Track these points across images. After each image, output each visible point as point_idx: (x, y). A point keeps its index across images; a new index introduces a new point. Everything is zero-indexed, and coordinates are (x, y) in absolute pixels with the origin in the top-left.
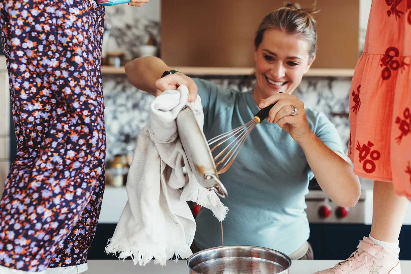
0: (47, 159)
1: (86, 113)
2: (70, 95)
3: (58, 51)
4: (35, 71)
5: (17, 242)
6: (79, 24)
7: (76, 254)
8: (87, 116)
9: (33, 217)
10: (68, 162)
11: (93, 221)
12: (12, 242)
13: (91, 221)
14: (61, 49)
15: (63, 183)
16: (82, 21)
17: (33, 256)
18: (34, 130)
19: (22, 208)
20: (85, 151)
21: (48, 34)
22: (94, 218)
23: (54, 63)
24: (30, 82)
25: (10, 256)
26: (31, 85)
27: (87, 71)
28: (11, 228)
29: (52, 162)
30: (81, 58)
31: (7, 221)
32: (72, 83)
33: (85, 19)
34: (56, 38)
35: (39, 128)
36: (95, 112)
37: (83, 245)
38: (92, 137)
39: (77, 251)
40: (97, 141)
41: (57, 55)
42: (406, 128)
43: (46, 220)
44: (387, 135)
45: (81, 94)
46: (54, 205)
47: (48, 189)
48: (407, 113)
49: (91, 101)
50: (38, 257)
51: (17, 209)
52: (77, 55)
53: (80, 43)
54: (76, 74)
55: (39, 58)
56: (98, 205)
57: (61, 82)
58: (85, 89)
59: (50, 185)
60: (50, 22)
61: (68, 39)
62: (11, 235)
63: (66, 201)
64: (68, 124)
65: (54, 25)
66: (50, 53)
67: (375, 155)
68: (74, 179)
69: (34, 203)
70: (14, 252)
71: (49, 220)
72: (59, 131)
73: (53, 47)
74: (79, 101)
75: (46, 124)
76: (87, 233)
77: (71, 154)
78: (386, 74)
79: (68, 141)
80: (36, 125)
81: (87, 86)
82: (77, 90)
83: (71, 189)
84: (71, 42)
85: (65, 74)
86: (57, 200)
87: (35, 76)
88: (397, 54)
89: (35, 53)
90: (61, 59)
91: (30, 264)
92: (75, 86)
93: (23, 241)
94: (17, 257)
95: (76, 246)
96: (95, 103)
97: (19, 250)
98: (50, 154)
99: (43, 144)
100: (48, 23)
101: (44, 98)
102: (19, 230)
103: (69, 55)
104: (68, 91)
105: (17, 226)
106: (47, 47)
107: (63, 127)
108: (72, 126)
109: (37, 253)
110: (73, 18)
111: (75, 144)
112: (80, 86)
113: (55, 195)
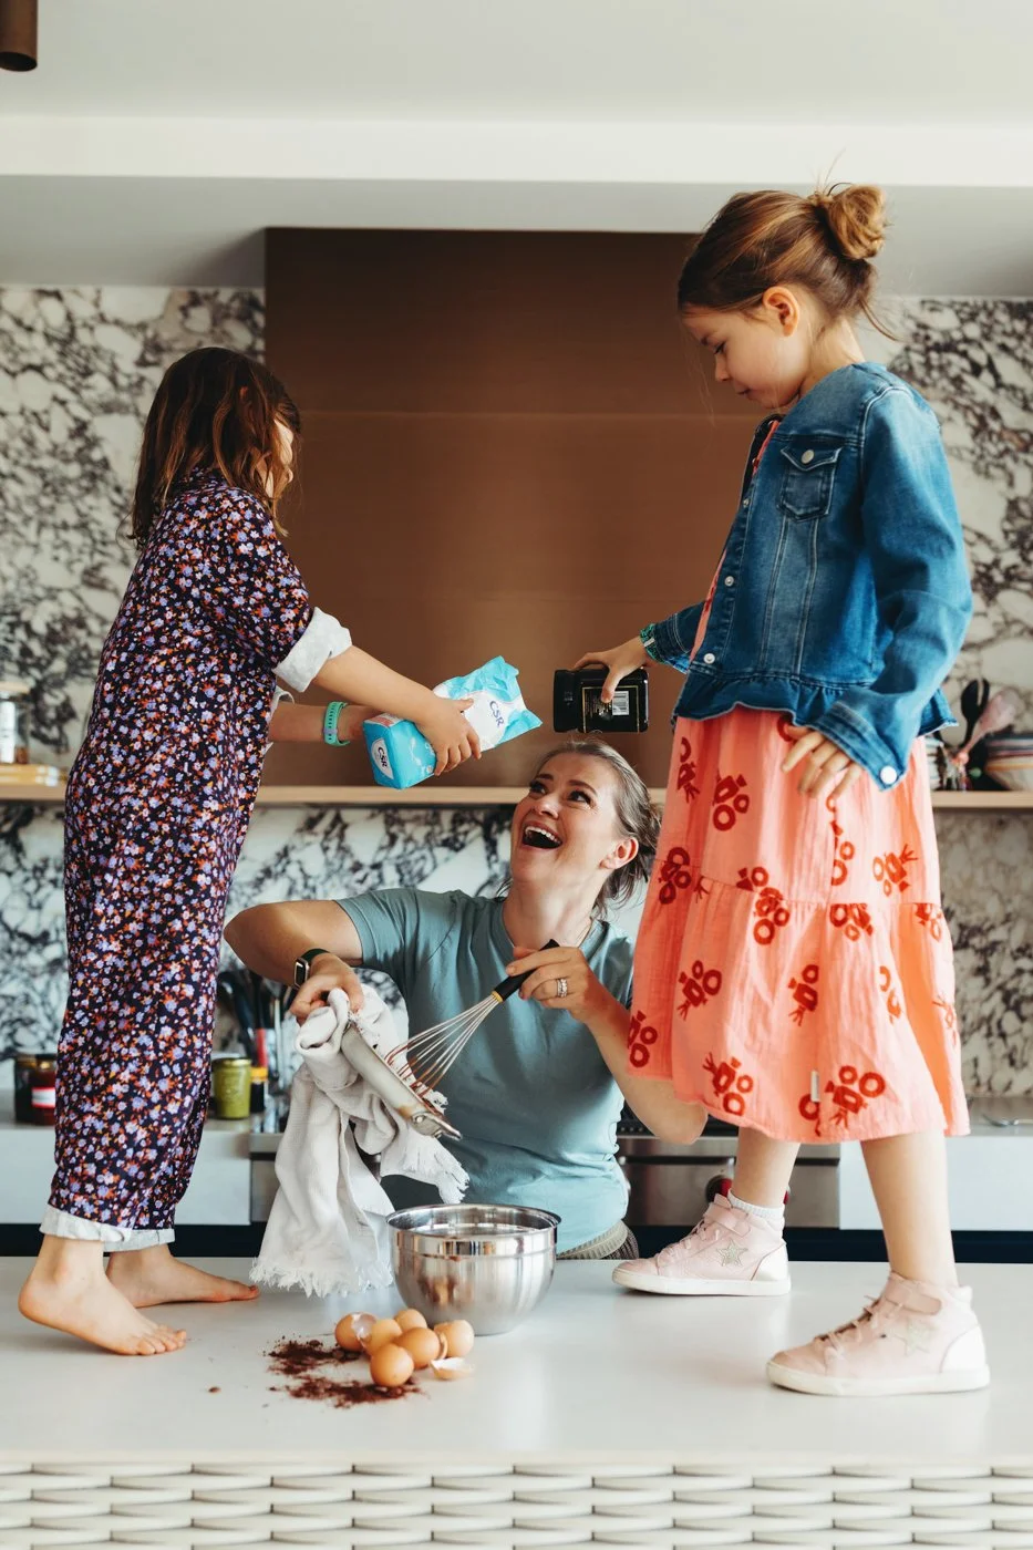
0: (131, 1041)
1: (196, 964)
2: (179, 932)
3: (173, 864)
4: (131, 891)
5: (100, 1179)
6: (215, 825)
7: (157, 1210)
8: (197, 970)
9: (122, 1139)
10: (162, 1045)
11: (188, 1152)
12: (92, 1180)
13: (184, 1152)
14: (179, 861)
15: (164, 1085)
16: (220, 821)
17: (123, 1204)
18: (98, 983)
19: (100, 1126)
20: (188, 1028)
21: (165, 837)
22: (189, 1148)
23: (165, 881)
24: (116, 908)
25: (91, 1202)
26: (116, 912)
27: (213, 900)
28: (91, 1158)
29: (138, 1046)
30: (209, 878)
31: (83, 1148)
32: (186, 915)
33: (224, 818)
34: (175, 845)
35: (106, 982)
36: (208, 966)
37: (170, 1195)
38: (198, 1005)
39: (159, 1204)
40: (205, 1012)
41: (172, 870)
42: (696, 993)
43: (139, 1143)
44: (668, 1000)
45: (195, 934)
46: (150, 1121)
47: (140, 1096)
48: (698, 970)
49: (206, 947)
50: (129, 1204)
51: (93, 1128)
52: (201, 872)
53: (209, 854)
54: (194, 902)
55: (144, 872)
56: (196, 1124)
57: (170, 910)
58: (202, 928)
59: (143, 1089)
60: (172, 819)
61: (192, 848)
62: (91, 1169)
63: (168, 1114)
64: (160, 981)
65: (177, 825)
66: (161, 866)
67: (649, 1035)
68: (183, 1079)
69: (119, 1118)
70: (97, 1195)
71: (143, 1144)
72: (145, 994)
73: (168, 857)
74: (190, 943)
75: (117, 977)
76: (176, 1173)
77: (167, 1031)
78: (668, 894)
79: (162, 1010)
80: (103, 975)
81: (206, 922)
82: (191, 927)
83: (178, 1095)
84: (197, 852)
85: (179, 900)
86: (154, 1114)
87: (126, 899)
88: (686, 862)
89: (140, 863)
90: (176, 876)
91: (119, 1214)
92: (189, 920)
93: (109, 1178)
94: (102, 1203)
95: (157, 1196)
96: (212, 951)
97: (103, 1192)
98: (133, 1033)
99: (104, 1008)
100: (169, 822)
101: (128, 937)
102: (102, 1160)
103: (189, 871)
104: (177, 925)
105: (99, 1155)
106: (159, 857)
107: (151, 987)
108: (165, 985)
109: (128, 1199)
110: (206, 816)
111: (173, 1016)
112: (196, 920)
113: (151, 1105)
